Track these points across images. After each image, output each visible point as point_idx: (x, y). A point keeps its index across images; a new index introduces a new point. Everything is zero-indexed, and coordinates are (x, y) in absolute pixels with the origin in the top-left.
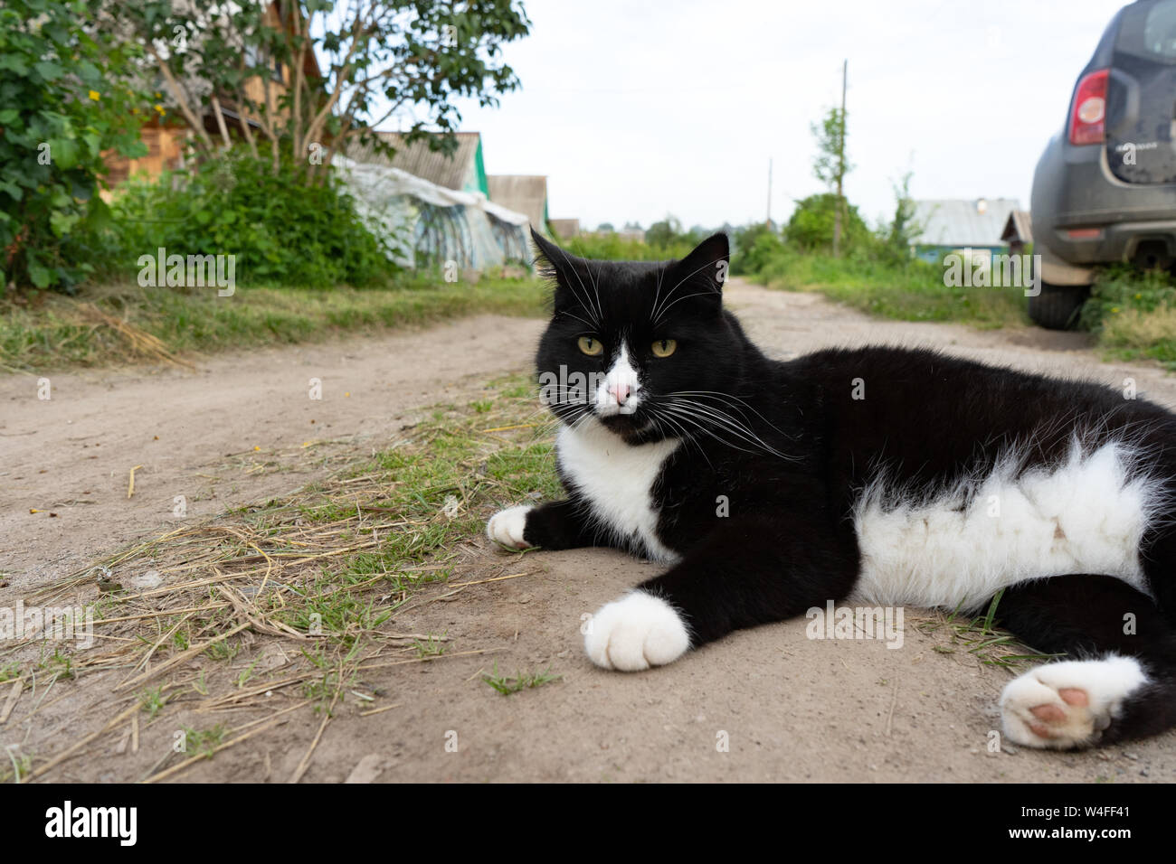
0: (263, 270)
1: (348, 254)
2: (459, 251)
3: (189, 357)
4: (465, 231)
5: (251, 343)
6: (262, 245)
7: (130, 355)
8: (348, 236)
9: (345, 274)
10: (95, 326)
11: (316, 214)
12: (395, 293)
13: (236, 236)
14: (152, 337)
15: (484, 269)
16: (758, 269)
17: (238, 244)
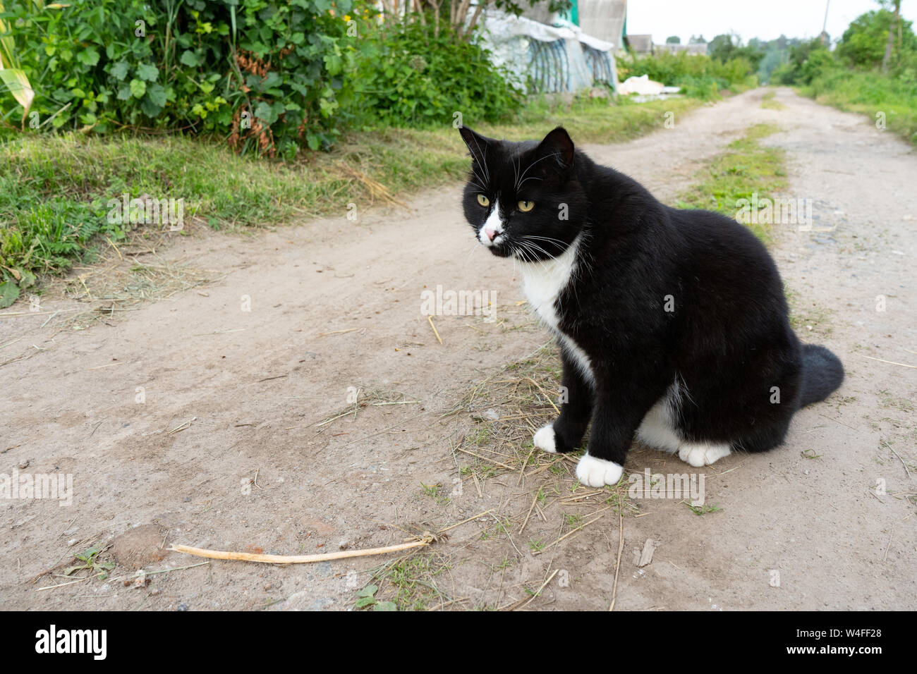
0: (429, 112)
1: (486, 97)
2: (559, 80)
3: (402, 197)
4: (564, 60)
5: (435, 183)
6: (430, 94)
7: (370, 199)
8: (487, 83)
9: (483, 112)
10: (350, 180)
11: (465, 67)
12: (519, 127)
13: (412, 86)
14: (380, 184)
15: (577, 90)
16: (808, 81)
17: (413, 93)
